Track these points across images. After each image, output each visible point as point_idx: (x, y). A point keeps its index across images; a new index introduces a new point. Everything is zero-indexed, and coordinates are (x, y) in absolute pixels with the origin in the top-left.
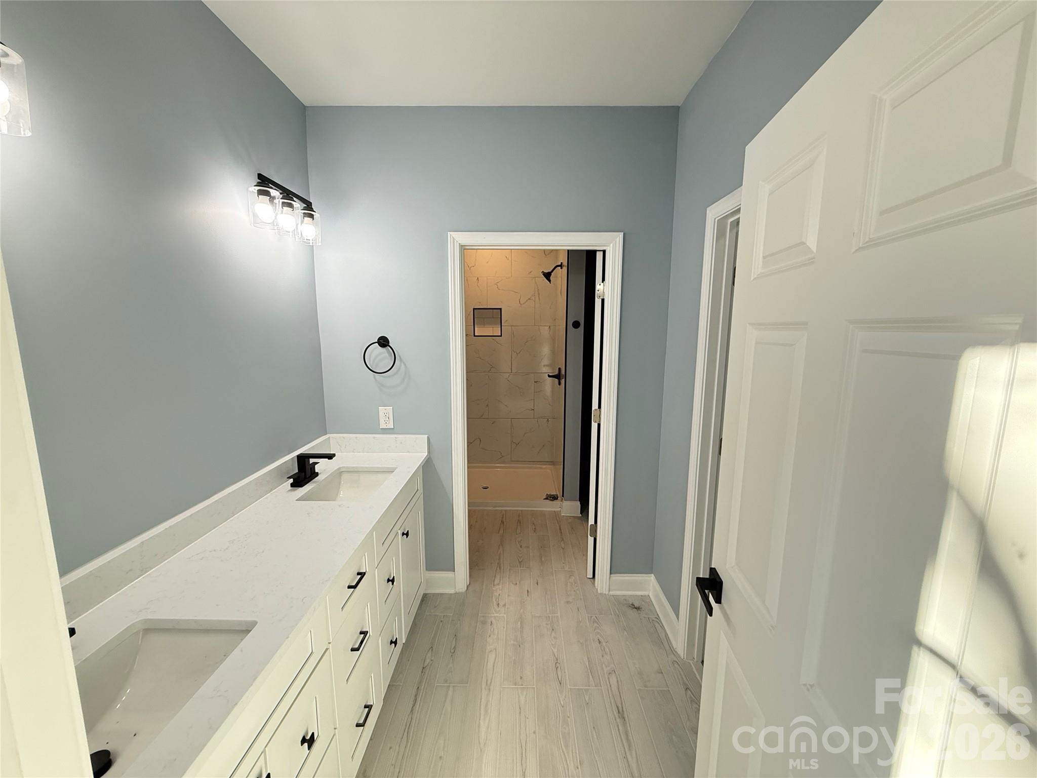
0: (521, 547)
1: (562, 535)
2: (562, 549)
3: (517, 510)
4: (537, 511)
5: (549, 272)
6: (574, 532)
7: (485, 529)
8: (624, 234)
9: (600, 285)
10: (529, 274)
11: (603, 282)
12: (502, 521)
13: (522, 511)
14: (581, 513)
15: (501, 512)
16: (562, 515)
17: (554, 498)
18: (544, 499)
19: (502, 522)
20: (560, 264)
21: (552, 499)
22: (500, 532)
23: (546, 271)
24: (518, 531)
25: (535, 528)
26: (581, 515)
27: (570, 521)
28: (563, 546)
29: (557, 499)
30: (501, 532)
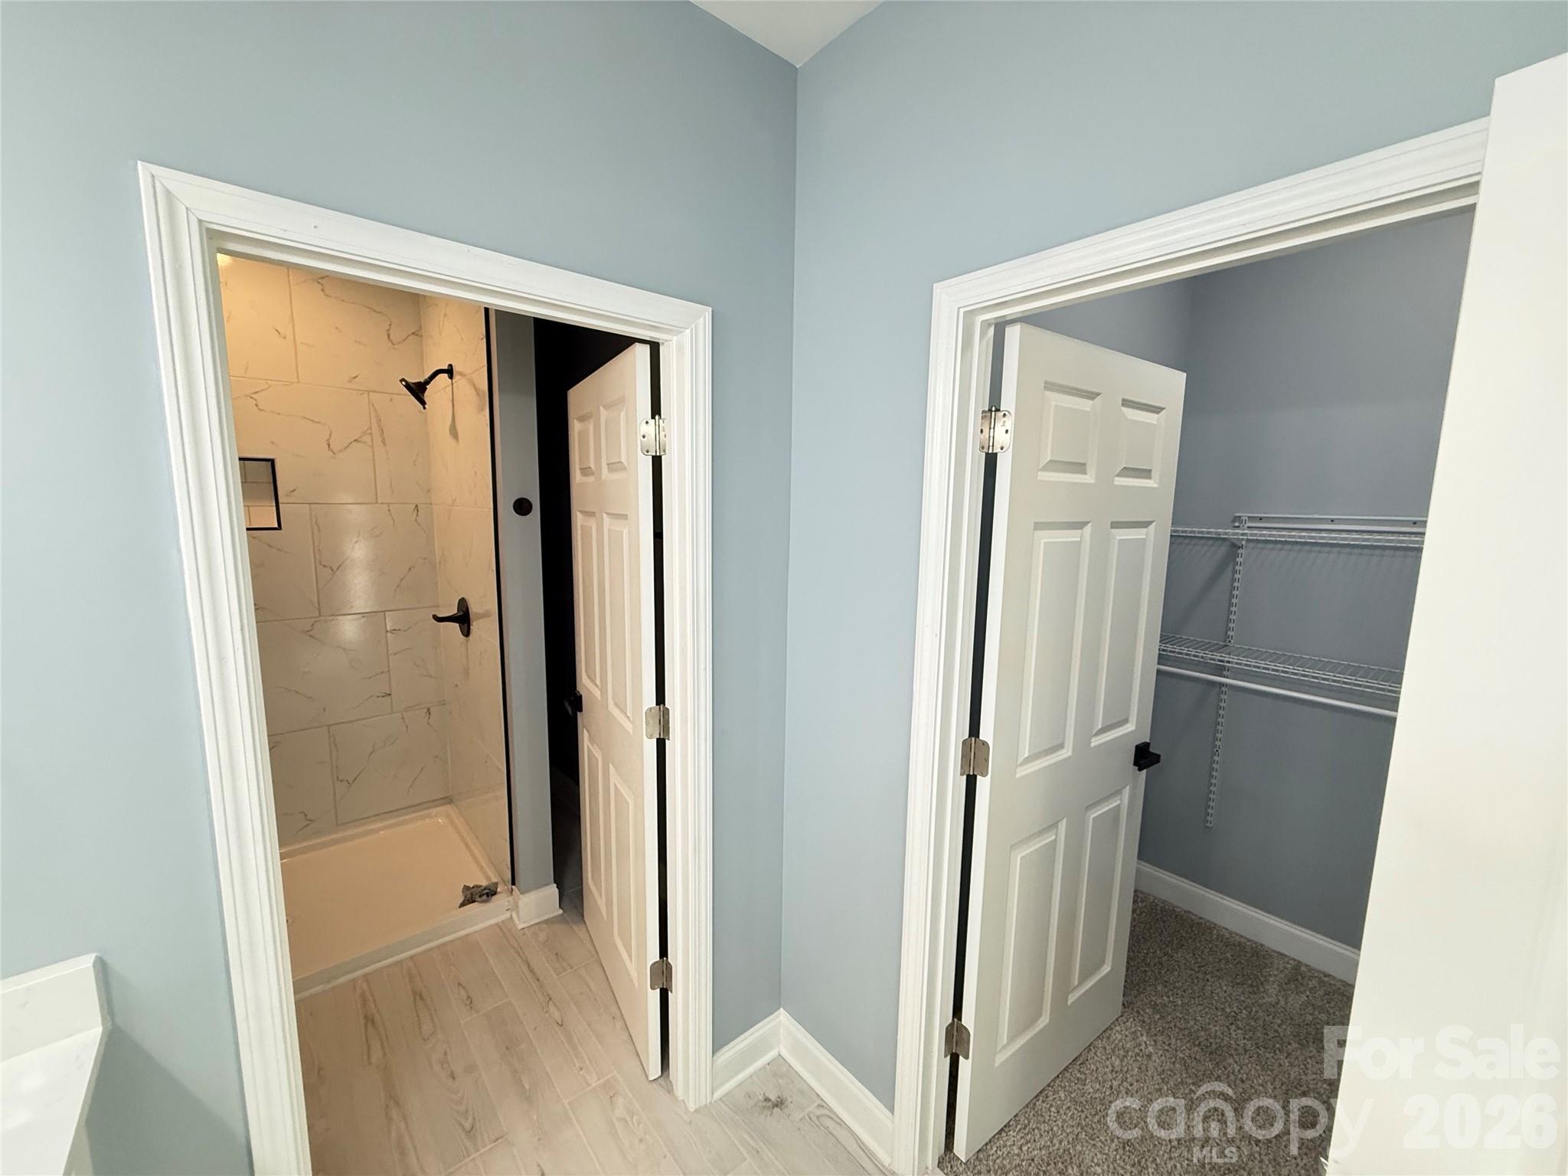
0: (453, 1077)
1: (541, 986)
2: (557, 1028)
3: (400, 962)
4: (452, 941)
5: (419, 383)
6: (564, 964)
7: (320, 1069)
8: (713, 311)
9: (647, 422)
10: (350, 382)
11: (653, 417)
12: (366, 1017)
13: (412, 958)
14: (560, 907)
15: (355, 988)
16: (520, 927)
17: (485, 894)
18: (462, 905)
19: (369, 1020)
20: (446, 368)
21: (485, 897)
22: (374, 1059)
23: (412, 380)
24: (427, 1027)
25: (469, 997)
26: (561, 911)
27: (542, 936)
28: (557, 1016)
29: (495, 893)
30: (376, 1055)
